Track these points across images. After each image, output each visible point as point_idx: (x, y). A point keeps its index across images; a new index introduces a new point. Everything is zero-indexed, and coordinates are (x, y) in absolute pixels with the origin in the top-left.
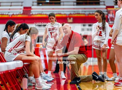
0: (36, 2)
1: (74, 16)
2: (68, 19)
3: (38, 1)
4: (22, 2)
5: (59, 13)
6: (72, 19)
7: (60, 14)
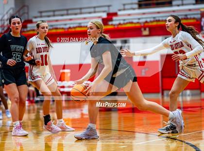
0: (135, 4)
1: (150, 24)
2: (143, 29)
3: (139, 1)
4: (109, 6)
5: (131, 21)
6: (147, 29)
7: (132, 23)
